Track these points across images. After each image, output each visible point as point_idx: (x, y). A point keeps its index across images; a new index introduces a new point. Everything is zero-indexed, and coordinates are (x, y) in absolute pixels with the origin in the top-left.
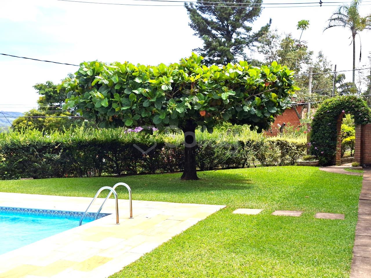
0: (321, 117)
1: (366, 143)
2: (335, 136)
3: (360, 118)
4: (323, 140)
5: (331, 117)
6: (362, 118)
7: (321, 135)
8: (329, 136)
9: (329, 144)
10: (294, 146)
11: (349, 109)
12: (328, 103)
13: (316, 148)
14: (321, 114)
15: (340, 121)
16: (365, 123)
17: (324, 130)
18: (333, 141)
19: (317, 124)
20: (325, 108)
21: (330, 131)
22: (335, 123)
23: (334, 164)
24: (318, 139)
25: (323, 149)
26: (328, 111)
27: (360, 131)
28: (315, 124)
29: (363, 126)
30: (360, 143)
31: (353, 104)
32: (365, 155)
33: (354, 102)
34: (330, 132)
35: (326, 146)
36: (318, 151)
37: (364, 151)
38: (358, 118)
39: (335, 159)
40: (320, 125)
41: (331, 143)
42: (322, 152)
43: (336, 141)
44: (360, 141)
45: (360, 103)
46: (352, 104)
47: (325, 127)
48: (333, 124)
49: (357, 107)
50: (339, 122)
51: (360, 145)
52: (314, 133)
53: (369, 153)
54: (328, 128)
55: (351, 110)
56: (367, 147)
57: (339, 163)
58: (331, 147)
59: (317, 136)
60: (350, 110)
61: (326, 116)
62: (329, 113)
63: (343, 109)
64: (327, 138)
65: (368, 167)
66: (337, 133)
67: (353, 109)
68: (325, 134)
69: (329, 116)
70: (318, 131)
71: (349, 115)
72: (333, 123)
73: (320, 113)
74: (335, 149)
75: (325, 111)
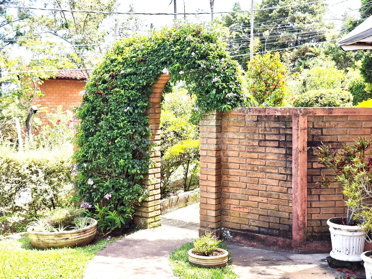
0: (104, 90)
1: (231, 165)
2: (145, 145)
3: (214, 92)
4: (111, 160)
5: (132, 89)
6: (219, 91)
7: (104, 144)
8: (127, 147)
9: (128, 168)
10: (37, 172)
11: (182, 64)
12: (123, 49)
13: (90, 182)
14: (104, 82)
15: (156, 100)
16: (230, 107)
17: (111, 128)
18: (140, 160)
19: (94, 109)
20: (115, 64)
21: (130, 132)
22: (143, 108)
23: (142, 223)
24: (95, 153)
25: (110, 186)
26: (122, 72)
27: (214, 129)
28: (88, 111)
29: (221, 116)
30: (214, 166)
31: (194, 49)
32: (228, 202)
33: (195, 41)
34: (128, 132)
35: (120, 174)
36: (95, 190)
37: (225, 190)
38: (208, 92)
39: (144, 210)
40: (101, 113)
41: (133, 167)
42: (107, 196)
43: (147, 158)
44: (214, 160)
45: (212, 46)
46: (189, 48)
47: (116, 118)
48: (136, 111)
49: (204, 56)
50: (155, 103)
51: (214, 173)
52: (87, 137)
53: (240, 196)
54: (123, 121)
55: (189, 68)
56: (234, 179)
57: (155, 221)
58: (133, 179)
59: (95, 147)
60: (185, 67)
61: (116, 87)
62: (125, 76)
63: (164, 63)
64: (123, 152)
65: (238, 238)
66: (149, 136)
67: (194, 63)
68: (116, 139)
69: (124, 86)
70: (96, 131)
71: (181, 83)
72: (137, 107)
73: (100, 79)
74: (143, 183)
75: (113, 71)
